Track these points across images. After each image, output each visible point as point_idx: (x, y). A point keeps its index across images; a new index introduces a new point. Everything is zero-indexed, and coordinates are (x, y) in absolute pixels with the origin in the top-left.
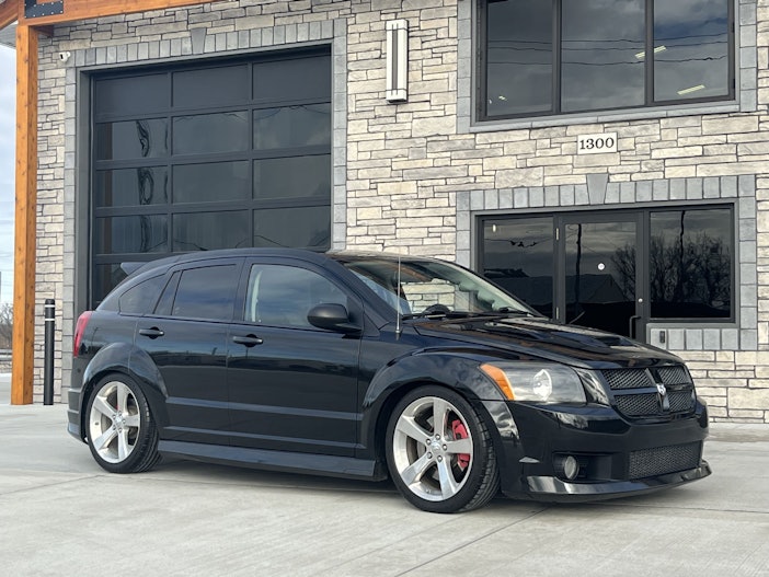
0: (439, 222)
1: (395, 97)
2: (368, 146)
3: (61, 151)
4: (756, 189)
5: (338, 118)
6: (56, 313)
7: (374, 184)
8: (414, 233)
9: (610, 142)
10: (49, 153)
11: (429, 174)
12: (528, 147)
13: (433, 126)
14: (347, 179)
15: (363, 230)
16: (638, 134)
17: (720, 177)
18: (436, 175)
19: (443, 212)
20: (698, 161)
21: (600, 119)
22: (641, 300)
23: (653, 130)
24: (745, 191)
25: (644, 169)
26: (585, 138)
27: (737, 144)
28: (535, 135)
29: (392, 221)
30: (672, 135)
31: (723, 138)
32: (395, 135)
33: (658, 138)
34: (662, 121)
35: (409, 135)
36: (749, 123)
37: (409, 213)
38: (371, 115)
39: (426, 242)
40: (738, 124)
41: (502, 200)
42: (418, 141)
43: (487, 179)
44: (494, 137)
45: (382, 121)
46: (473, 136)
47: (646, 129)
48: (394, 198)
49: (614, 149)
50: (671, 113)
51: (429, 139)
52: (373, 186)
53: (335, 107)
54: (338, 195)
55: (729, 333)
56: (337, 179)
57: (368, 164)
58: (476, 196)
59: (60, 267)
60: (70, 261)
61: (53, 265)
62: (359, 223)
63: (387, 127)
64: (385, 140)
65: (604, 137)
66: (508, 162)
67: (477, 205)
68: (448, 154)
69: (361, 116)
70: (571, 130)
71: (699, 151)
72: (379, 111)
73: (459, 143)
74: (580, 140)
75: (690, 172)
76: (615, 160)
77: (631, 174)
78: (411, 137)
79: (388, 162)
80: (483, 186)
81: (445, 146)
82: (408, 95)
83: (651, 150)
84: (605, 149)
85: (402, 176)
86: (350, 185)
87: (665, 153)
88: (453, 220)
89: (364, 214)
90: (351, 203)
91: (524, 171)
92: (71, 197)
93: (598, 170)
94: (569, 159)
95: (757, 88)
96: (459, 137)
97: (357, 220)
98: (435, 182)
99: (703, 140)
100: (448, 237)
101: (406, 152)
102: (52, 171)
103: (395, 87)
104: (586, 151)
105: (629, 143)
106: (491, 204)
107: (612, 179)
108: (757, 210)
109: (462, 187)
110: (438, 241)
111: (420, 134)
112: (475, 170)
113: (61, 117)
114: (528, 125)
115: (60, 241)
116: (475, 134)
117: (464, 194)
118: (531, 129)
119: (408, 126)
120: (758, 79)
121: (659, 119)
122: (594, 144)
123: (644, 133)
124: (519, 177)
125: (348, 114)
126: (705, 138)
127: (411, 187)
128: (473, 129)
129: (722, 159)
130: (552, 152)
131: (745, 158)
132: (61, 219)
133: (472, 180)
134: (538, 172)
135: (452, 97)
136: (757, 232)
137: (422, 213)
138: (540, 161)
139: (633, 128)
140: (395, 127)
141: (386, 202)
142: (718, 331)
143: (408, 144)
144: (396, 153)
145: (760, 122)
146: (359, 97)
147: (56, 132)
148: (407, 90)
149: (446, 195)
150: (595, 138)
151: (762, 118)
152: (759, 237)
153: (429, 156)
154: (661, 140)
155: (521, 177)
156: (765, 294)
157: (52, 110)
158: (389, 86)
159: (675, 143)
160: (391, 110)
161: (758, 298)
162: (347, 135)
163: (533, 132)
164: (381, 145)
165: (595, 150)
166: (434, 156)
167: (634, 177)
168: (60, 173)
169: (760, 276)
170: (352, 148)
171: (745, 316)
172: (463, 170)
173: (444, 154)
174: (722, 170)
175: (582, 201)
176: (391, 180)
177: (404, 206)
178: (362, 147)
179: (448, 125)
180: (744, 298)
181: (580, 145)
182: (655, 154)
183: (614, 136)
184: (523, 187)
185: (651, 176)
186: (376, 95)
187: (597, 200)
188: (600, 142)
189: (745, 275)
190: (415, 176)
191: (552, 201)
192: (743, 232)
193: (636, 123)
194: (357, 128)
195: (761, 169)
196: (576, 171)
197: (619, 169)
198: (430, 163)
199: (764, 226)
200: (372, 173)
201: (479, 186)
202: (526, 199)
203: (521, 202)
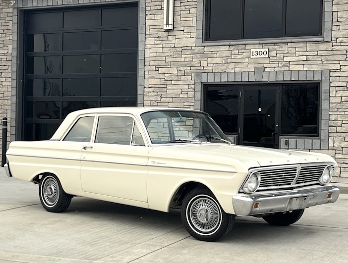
0: (187, 87)
1: (168, 28)
2: (155, 50)
3: (10, 47)
4: (330, 77)
5: (141, 37)
6: (8, 124)
7: (157, 68)
8: (175, 92)
9: (265, 53)
10: (4, 48)
11: (182, 65)
13: (184, 42)
14: (145, 65)
15: (152, 90)
16: (278, 49)
17: (314, 71)
18: (186, 65)
19: (189, 82)
20: (305, 63)
21: (261, 42)
22: (277, 125)
23: (285, 48)
24: (325, 77)
25: (280, 66)
26: (254, 50)
27: (322, 56)
28: (232, 48)
29: (165, 86)
30: (293, 51)
31: (316, 53)
32: (167, 46)
33: (287, 52)
35: (173, 46)
36: (328, 46)
37: (173, 82)
38: (157, 36)
39: (181, 96)
40: (323, 47)
41: (216, 78)
42: (177, 49)
43: (209, 68)
44: (213, 49)
45: (161, 39)
46: (203, 48)
47: (282, 47)
48: (166, 75)
49: (267, 56)
50: (293, 40)
51: (183, 48)
53: (140, 31)
54: (140, 73)
55: (316, 141)
56: (140, 65)
57: (154, 59)
58: (205, 76)
59: (9, 102)
60: (14, 100)
61: (6, 101)
62: (150, 86)
63: (164, 42)
64: (163, 48)
65: (263, 51)
66: (218, 60)
67: (204, 80)
68: (192, 55)
69: (152, 36)
70: (248, 47)
71: (305, 58)
72: (160, 34)
73: (196, 51)
74: (252, 51)
75: (300, 68)
76: (267, 61)
77: (274, 68)
78: (175, 47)
79: (164, 58)
80: (207, 71)
81: (189, 52)
82: (173, 27)
83: (284, 57)
84: (263, 56)
85: (170, 65)
86: (146, 69)
87: (288, 59)
88: (193, 86)
89: (152, 82)
90: (146, 76)
91: (226, 65)
92: (15, 69)
93: (259, 66)
94: (247, 60)
95: (332, 30)
96: (196, 48)
98: (185, 68)
99: (307, 53)
100: (191, 94)
101: (172, 54)
102: (6, 57)
103: (168, 23)
104: (254, 57)
105: (273, 53)
106: (211, 80)
107: (266, 70)
108: (330, 86)
109: (198, 71)
110: (186, 96)
111: (179, 46)
112: (204, 63)
113: (11, 31)
114: (228, 43)
115: (10, 90)
116: (204, 47)
117: (199, 74)
118: (229, 46)
119: (173, 42)
120: (332, 26)
121: (288, 43)
122: (258, 53)
123: (280, 49)
124: (224, 68)
125: (146, 35)
127: (174, 70)
128: (203, 44)
129: (315, 62)
130: (239, 56)
131: (325, 62)
132: (10, 79)
133: (202, 68)
134: (232, 65)
135: (194, 29)
136: (330, 96)
137: (180, 82)
138: (233, 60)
139: (276, 47)
140: (167, 42)
141: (162, 76)
142: (311, 140)
143: (173, 50)
144: (168, 54)
145: (333, 46)
146: (151, 27)
147: (8, 39)
148: (173, 25)
149: (190, 74)
150: (259, 50)
151: (334, 44)
152: (331, 99)
153: (183, 56)
154: (288, 53)
156: (332, 125)
157: (6, 28)
158: (165, 23)
159: (294, 54)
160: (165, 34)
161: (329, 126)
162: (145, 45)
163: (231, 47)
164: (161, 50)
165: (258, 56)
166: (185, 56)
167: (276, 69)
168: (10, 58)
169: (330, 116)
170: (147, 51)
171: (323, 134)
172: (198, 63)
173: (190, 56)
174: (315, 67)
175: (252, 79)
176: (165, 66)
177: (171, 79)
178: (152, 51)
179: (192, 42)
180: (323, 126)
181: (252, 53)
182: (285, 59)
183: (267, 50)
184: (225, 72)
185: (283, 69)
186: (159, 27)
187: (258, 79)
188: (261, 52)
189: (323, 116)
190: (176, 65)
191: (238, 79)
192: (323, 96)
193: (277, 44)
194: (150, 42)
195: (333, 67)
196: (249, 66)
197: (269, 65)
198: (183, 59)
199: (333, 94)
200: (156, 63)
201: (205, 71)
202: (226, 78)
203: (224, 79)
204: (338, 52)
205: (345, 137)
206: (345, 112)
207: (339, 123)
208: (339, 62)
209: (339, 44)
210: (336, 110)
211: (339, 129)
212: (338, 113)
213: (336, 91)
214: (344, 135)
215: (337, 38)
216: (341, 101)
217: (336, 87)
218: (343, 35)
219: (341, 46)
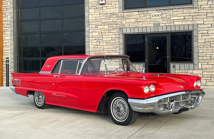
0: (114, 36)
1: (102, 3)
2: (95, 16)
3: (9, 17)
4: (198, 28)
5: (86, 8)
6: (9, 61)
8: (108, 39)
9: (159, 15)
10: (6, 17)
11: (111, 23)
12: (138, 16)
13: (113, 11)
14: (89, 25)
15: (94, 39)
16: (167, 13)
17: (188, 25)
18: (113, 24)
19: (116, 33)
20: (183, 20)
21: (157, 9)
22: (168, 57)
23: (171, 12)
24: (195, 28)
25: (169, 22)
26: (153, 14)
27: (193, 16)
29: (102, 36)
30: (176, 13)
31: (189, 14)
32: (102, 13)
33: (172, 14)
34: (173, 10)
36: (196, 10)
37: (106, 34)
38: (96, 7)
39: (111, 41)
40: (193, 11)
41: (131, 30)
42: (108, 15)
43: (127, 25)
44: (129, 14)
45: (99, 9)
46: (123, 13)
47: (169, 12)
48: (102, 30)
49: (161, 17)
50: (175, 8)
51: (111, 14)
52: (96, 27)
53: (86, 5)
54: (87, 29)
55: (191, 65)
56: (86, 25)
57: (95, 21)
58: (124, 29)
59: (9, 49)
60: (12, 47)
61: (7, 48)
62: (93, 36)
63: (100, 11)
64: (99, 14)
65: (158, 14)
66: (133, 20)
67: (124, 32)
68: (117, 18)
69: (93, 8)
70: (149, 12)
71: (183, 18)
72: (98, 6)
73: (119, 15)
75: (181, 23)
76: (161, 20)
77: (165, 24)
78: (106, 14)
79: (100, 20)
80: (126, 27)
81: (116, 16)
83: (170, 17)
84: (158, 17)
85: (104, 24)
87: (174, 18)
88: (118, 36)
89: (94, 34)
90: (90, 31)
91: (137, 23)
92: (12, 29)
93: (157, 23)
94: (149, 20)
95: (198, 1)
97: (92, 36)
98: (113, 26)
99: (184, 15)
100: (117, 40)
101: (105, 17)
102: (7, 22)
103: (102, 0)
104: (153, 18)
105: (164, 15)
106: (128, 32)
107: (160, 25)
108: (198, 33)
109: (120, 27)
110: (114, 41)
111: (109, 13)
112: (124, 22)
113: (9, 7)
114: (138, 10)
115: (9, 41)
117: (121, 29)
118: (138, 12)
119: (106, 11)
121: (172, 9)
122: (155, 16)
123: (169, 13)
124: (136, 25)
125: (89, 7)
126: (184, 14)
127: (107, 27)
128: (123, 11)
129: (189, 20)
130: (144, 18)
131: (195, 20)
132: (10, 35)
133: (123, 25)
134: (141, 23)
135: (117, 3)
136: (198, 39)
137: (110, 34)
138: (141, 20)
139: (165, 12)
140: (102, 11)
141: (100, 31)
142: (188, 65)
143: (106, 15)
144: (103, 18)
146: (92, 3)
147: (8, 11)
148: (105, 1)
149: (116, 29)
150: (156, 14)
151: (199, 9)
153: (111, 18)
154: (173, 15)
155: (136, 24)
156: (201, 55)
157: (6, 5)
159: (177, 16)
160: (101, 6)
161: (199, 56)
162: (89, 13)
163: (139, 12)
164: (98, 16)
165: (156, 17)
166: (113, 18)
167: (166, 25)
168: (9, 23)
169: (199, 50)
170: (90, 16)
171: (195, 61)
172: (121, 22)
173: (116, 18)
174: (189, 23)
175: (152, 31)
176: (101, 25)
177: (105, 32)
178: (93, 16)
179: (117, 10)
180: (195, 56)
181: (152, 16)
182: (172, 18)
183: (161, 14)
184: (137, 27)
185: (170, 24)
186: (97, 2)
187: (156, 30)
188: (157, 15)
189: (195, 50)
190: (108, 24)
191: (144, 31)
192: (195, 39)
193: (166, 10)
194: (92, 11)
195: (199, 22)
196: (151, 23)
197: (162, 22)
198: (112, 20)
199: (200, 37)
200: (96, 23)
201: (125, 27)
202: (137, 30)
204: (203, 14)
205: (208, 62)
206: (207, 47)
207: (205, 54)
208: (203, 19)
209: (203, 9)
210: (202, 47)
211: (205, 58)
212: (203, 48)
213: (202, 36)
214: (207, 61)
215: (201, 6)
216: (205, 42)
217: (202, 33)
218: (204, 4)
219: (204, 10)
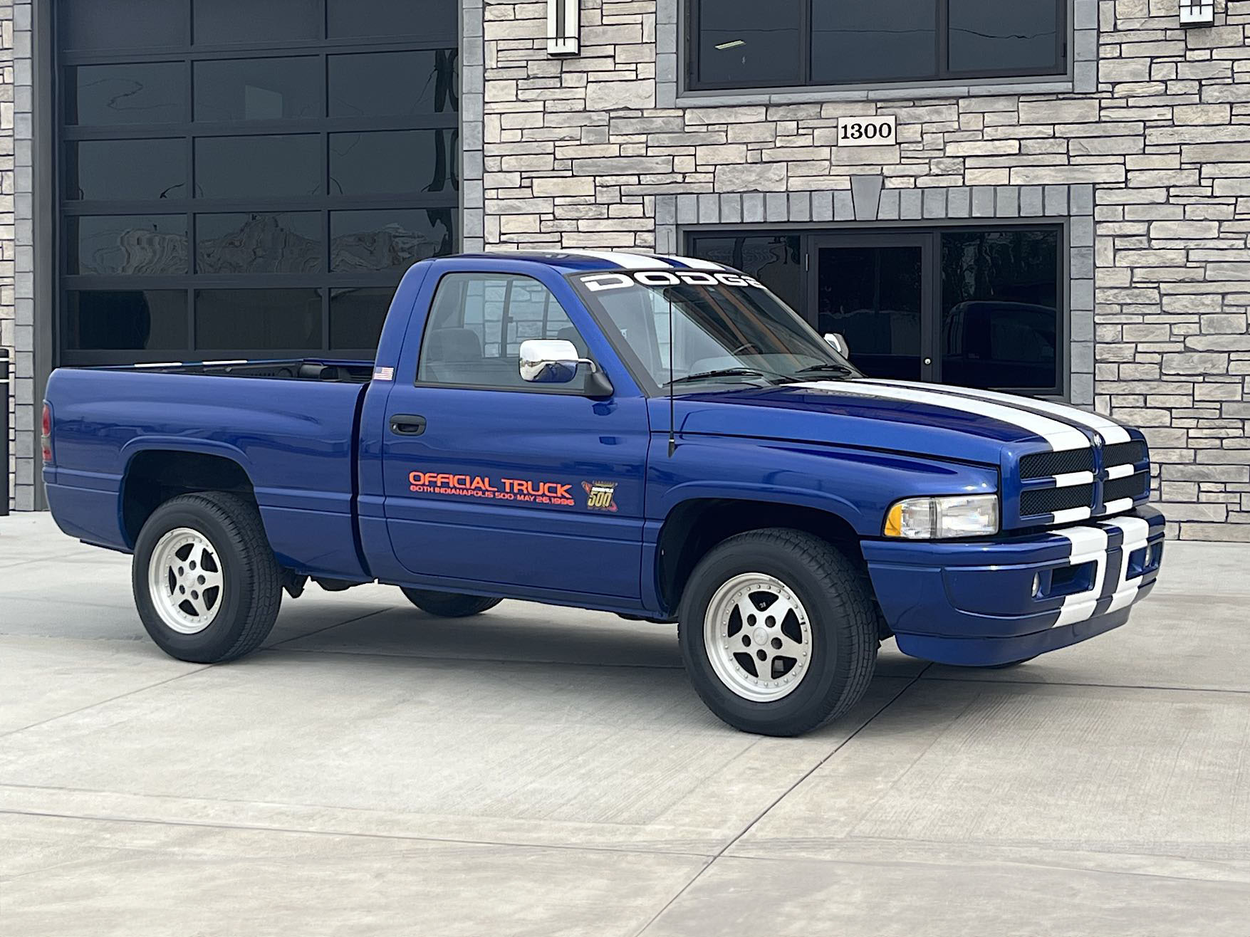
0: (628, 239)
1: (561, 49)
2: (518, 121)
3: (7, 109)
4: (1095, 205)
5: (469, 76)
7: (528, 179)
9: (885, 129)
11: (612, 167)
12: (764, 132)
13: (617, 95)
14: (485, 171)
15: (509, 249)
16: (927, 119)
17: (1044, 186)
18: (623, 169)
19: (635, 225)
20: (1013, 161)
21: (872, 95)
22: (928, 361)
23: (949, 113)
24: (1079, 208)
25: (935, 170)
26: (850, 122)
27: (1068, 139)
28: (775, 114)
29: (556, 237)
30: (974, 122)
31: (1049, 130)
32: (560, 106)
33: (956, 126)
34: (961, 102)
35: (581, 107)
36: (1087, 110)
37: (583, 225)
38: (523, 74)
40: (1071, 110)
41: (725, 209)
42: (595, 116)
43: (700, 177)
44: (714, 117)
45: (540, 83)
46: (680, 113)
47: (939, 113)
48: (558, 201)
49: (891, 140)
50: (975, 90)
51: (612, 114)
52: (526, 182)
53: (465, 59)
54: (470, 194)
56: (468, 168)
57: (518, 149)
58: (686, 203)
59: (8, 296)
60: (27, 287)
62: (503, 238)
63: (548, 94)
64: (544, 112)
65: (878, 121)
66: (733, 154)
67: (687, 217)
68: (643, 138)
69: (506, 74)
70: (828, 111)
71: (1013, 146)
72: (534, 69)
73: (659, 121)
74: (842, 122)
75: (1000, 177)
76: (893, 156)
77: (916, 177)
78: (585, 110)
79: (549, 147)
80: (695, 188)
81: (636, 125)
82: (580, 46)
83: (945, 143)
84: (877, 140)
85: (570, 169)
86: (490, 180)
87: (966, 148)
88: (649, 238)
89: (511, 224)
90: (491, 207)
91: (758, 167)
92: (26, 184)
93: (867, 170)
94: (825, 152)
95: (1099, 59)
96: (660, 113)
97: (501, 234)
98: (623, 180)
99: (1021, 132)
101: (576, 132)
103: (561, 34)
104: (850, 142)
105: (912, 132)
106: (709, 216)
107: (889, 184)
108: (1095, 235)
109: (664, 189)
111: (599, 106)
112: (684, 164)
113: (6, 56)
114: (764, 98)
115: (9, 254)
116: (684, 109)
117: (667, 199)
118: (767, 106)
119: (580, 93)
120: (1099, 45)
121: (957, 98)
122: (861, 131)
123: (935, 118)
124: (751, 177)
125: (485, 70)
126: (1024, 129)
127: (584, 186)
128: (682, 102)
129: (1047, 160)
130: (801, 141)
131: (1079, 160)
132: (9, 219)
133: (680, 178)
134: (779, 171)
135: (648, 53)
136: (1095, 267)
137: (603, 225)
138: (780, 155)
139: (919, 111)
140: (559, 94)
141: (546, 207)
143: (581, 119)
144: (564, 132)
145: (1101, 108)
146: (502, 45)
148: (579, 39)
149: (640, 199)
150: (863, 122)
151: (1104, 103)
152: (1099, 273)
153: (612, 139)
154: (959, 130)
155: (753, 177)
156: (1104, 357)
158: (552, 32)
159: (979, 135)
160: (554, 68)
161: (1095, 361)
162: (485, 103)
163: (771, 110)
164: (538, 120)
165: (863, 141)
166: (620, 139)
167: (920, 182)
168: (6, 145)
169: (1099, 329)
170: (492, 123)
171: (1077, 388)
172: (666, 162)
173: (637, 138)
174: (1047, 176)
175: (844, 214)
176: (554, 174)
177: (575, 215)
178: (507, 121)
179: (641, 95)
180: (1077, 358)
181: (841, 132)
182: (951, 150)
183: (891, 121)
184: (756, 191)
185: (944, 182)
186: (529, 44)
187: (866, 214)
188: (871, 129)
189: (1078, 326)
190: (593, 171)
191: (800, 214)
192: (1076, 266)
193: (924, 103)
194: (499, 92)
195: (1102, 175)
196: (835, 171)
197: (899, 170)
198: (614, 150)
199: (1105, 258)
200: (525, 163)
201: (688, 188)
202: (761, 210)
203: (754, 214)
204: (1121, 129)
205: (1145, 396)
206: (1144, 315)
207: (1128, 351)
208: (1121, 159)
209: (1123, 102)
210: (1117, 308)
211: (1127, 370)
212: (1123, 319)
213: (1116, 251)
214: (1141, 388)
215: (1114, 84)
216: (1132, 282)
217: (1114, 237)
218: (1133, 73)
219: (1127, 107)
